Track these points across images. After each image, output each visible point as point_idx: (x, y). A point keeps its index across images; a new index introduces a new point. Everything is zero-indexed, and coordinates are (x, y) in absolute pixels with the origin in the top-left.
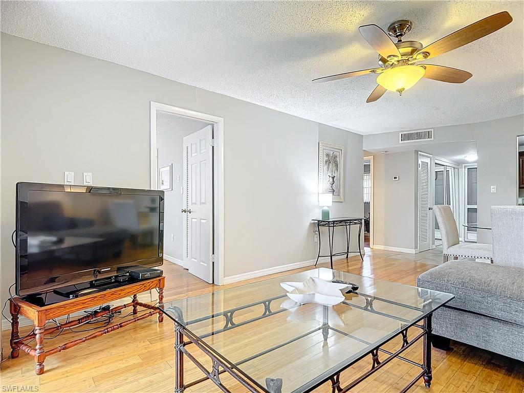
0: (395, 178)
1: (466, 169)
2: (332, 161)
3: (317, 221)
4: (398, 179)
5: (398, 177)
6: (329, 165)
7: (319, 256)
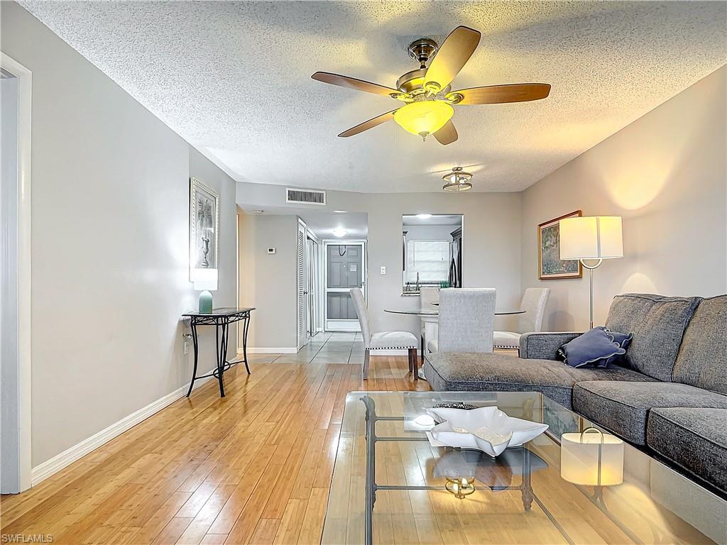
0: (271, 250)
1: (326, 246)
2: (205, 214)
3: (190, 317)
4: (274, 252)
5: (274, 249)
6: (202, 220)
7: (194, 379)
